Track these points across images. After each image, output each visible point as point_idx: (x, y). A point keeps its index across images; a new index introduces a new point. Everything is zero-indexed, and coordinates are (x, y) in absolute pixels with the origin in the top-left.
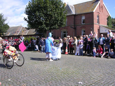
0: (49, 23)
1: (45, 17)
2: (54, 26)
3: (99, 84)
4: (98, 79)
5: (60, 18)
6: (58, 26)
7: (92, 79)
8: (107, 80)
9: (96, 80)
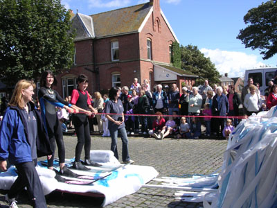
0: (33, 60)
1: (23, 44)
2: (44, 68)
3: (161, 201)
5: (59, 48)
6: (54, 66)
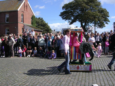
4: (23, 81)
7: (16, 81)
8: (32, 81)
9: (21, 83)
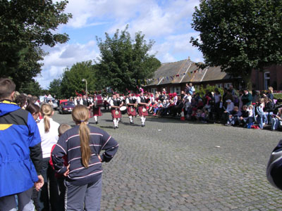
0: (258, 48)
2: (270, 56)
